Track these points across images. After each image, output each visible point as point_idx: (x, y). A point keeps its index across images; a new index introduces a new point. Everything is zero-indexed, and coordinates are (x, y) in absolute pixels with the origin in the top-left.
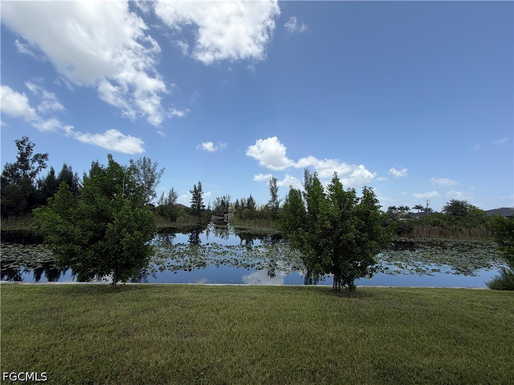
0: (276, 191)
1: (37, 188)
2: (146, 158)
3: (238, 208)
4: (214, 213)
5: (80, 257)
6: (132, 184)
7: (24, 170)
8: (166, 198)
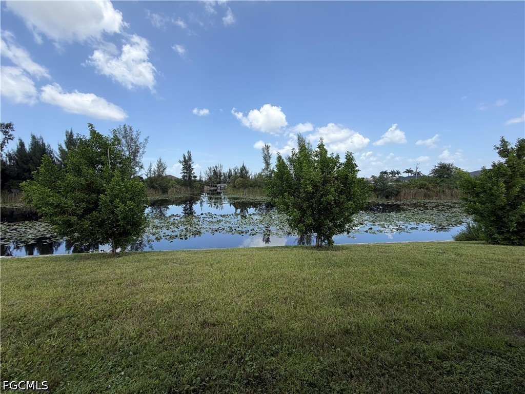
0: (269, 159)
1: (8, 163)
3: (231, 178)
4: (206, 183)
6: (118, 156)
8: (155, 169)
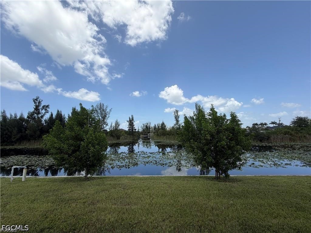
0: (178, 118)
1: (44, 124)
2: (101, 103)
3: (156, 130)
4: (142, 133)
5: (68, 161)
6: (93, 119)
7: (37, 115)
8: (114, 126)
